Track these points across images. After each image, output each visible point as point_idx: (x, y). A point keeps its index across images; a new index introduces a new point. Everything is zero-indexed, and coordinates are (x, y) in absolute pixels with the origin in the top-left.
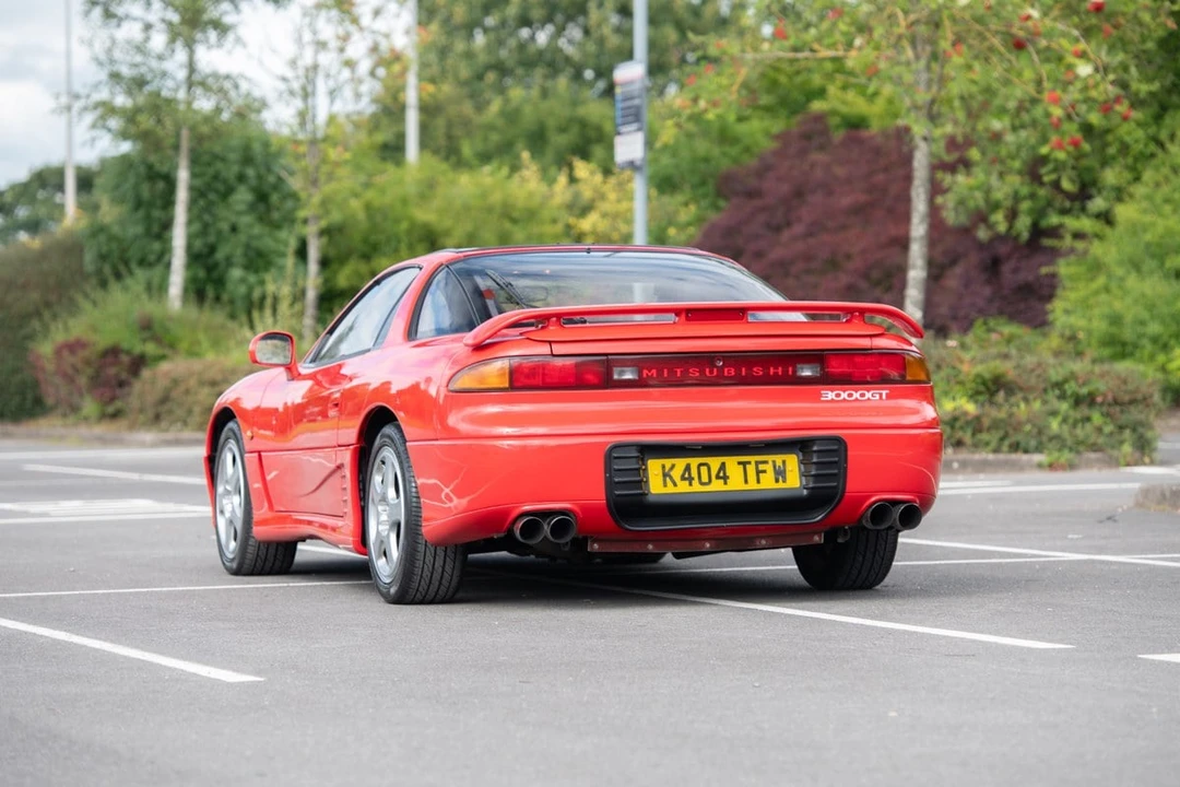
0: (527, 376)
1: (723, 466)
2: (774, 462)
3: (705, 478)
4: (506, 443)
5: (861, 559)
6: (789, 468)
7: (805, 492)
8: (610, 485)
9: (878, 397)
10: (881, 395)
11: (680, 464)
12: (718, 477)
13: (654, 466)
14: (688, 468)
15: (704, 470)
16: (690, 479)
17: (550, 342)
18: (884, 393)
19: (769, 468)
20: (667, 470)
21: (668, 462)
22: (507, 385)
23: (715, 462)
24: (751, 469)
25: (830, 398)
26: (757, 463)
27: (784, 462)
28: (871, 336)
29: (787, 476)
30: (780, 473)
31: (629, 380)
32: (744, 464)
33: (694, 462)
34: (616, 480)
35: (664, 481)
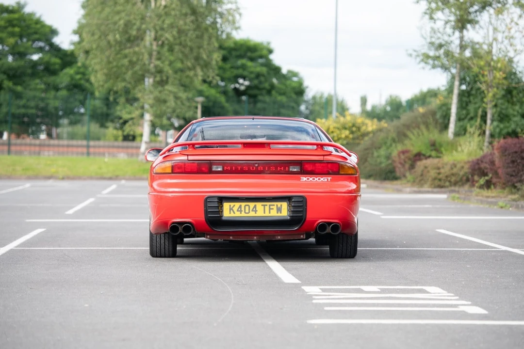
0: (179, 168)
1: (255, 207)
2: (277, 205)
3: (247, 211)
4: (170, 195)
5: (341, 246)
6: (283, 208)
7: (289, 218)
8: (206, 212)
9: (326, 180)
10: (328, 179)
11: (237, 205)
12: (253, 211)
13: (226, 206)
14: (240, 206)
15: (247, 207)
16: (241, 211)
17: (188, 155)
18: (329, 178)
19: (275, 207)
20: (232, 207)
21: (232, 204)
22: (171, 172)
23: (252, 205)
24: (267, 208)
25: (304, 180)
26: (270, 205)
27: (281, 205)
28: (324, 155)
29: (281, 211)
30: (279, 210)
31: (219, 171)
32: (264, 206)
33: (243, 204)
34: (209, 210)
35: (230, 211)
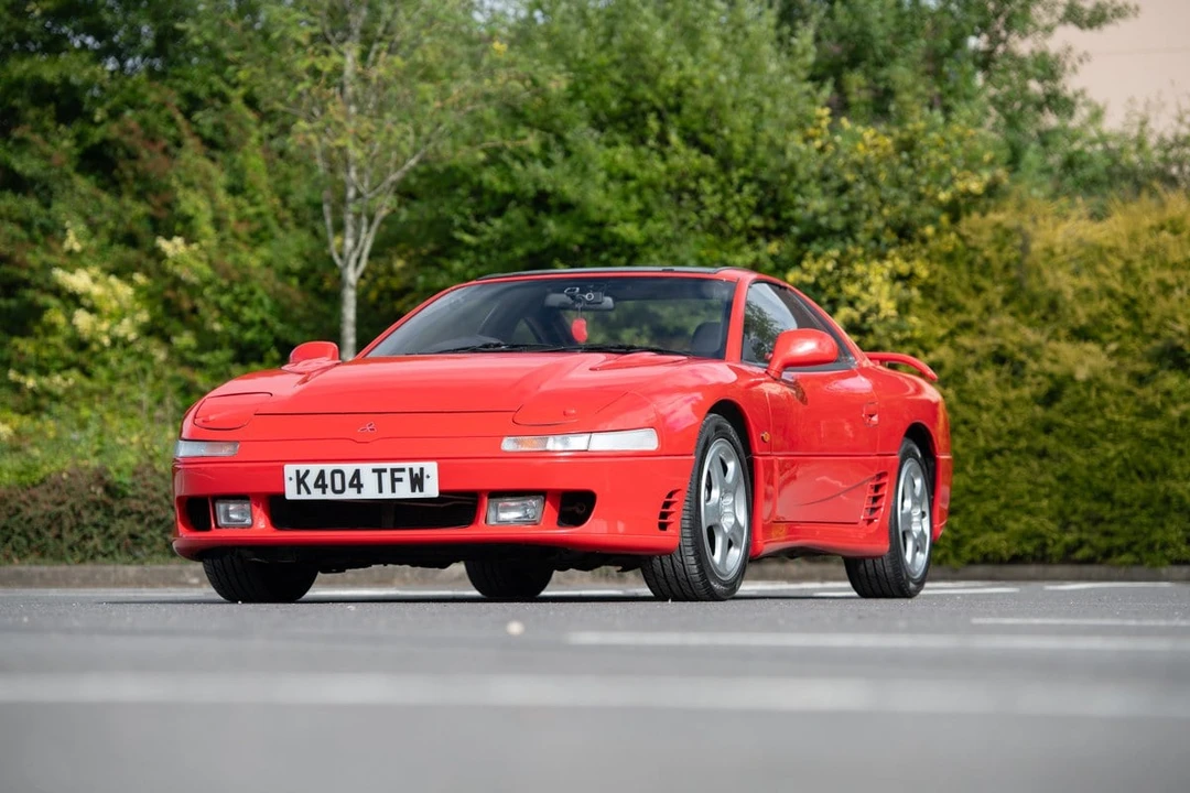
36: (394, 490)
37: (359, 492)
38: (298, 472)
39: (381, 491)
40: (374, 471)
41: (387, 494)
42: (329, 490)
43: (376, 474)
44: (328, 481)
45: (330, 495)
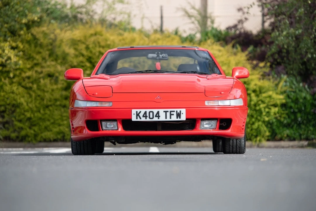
36: (170, 118)
37: (159, 118)
38: (137, 112)
39: (166, 118)
40: (164, 112)
41: (168, 119)
42: (148, 118)
43: (165, 113)
44: (148, 115)
45: (148, 119)
